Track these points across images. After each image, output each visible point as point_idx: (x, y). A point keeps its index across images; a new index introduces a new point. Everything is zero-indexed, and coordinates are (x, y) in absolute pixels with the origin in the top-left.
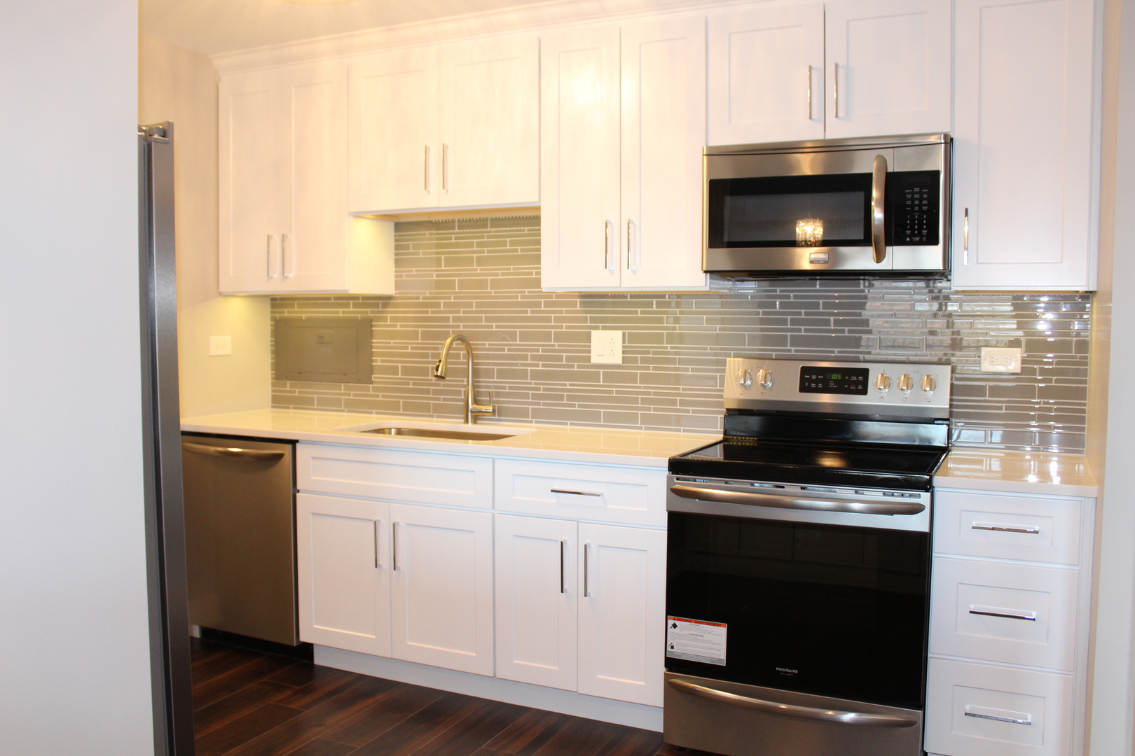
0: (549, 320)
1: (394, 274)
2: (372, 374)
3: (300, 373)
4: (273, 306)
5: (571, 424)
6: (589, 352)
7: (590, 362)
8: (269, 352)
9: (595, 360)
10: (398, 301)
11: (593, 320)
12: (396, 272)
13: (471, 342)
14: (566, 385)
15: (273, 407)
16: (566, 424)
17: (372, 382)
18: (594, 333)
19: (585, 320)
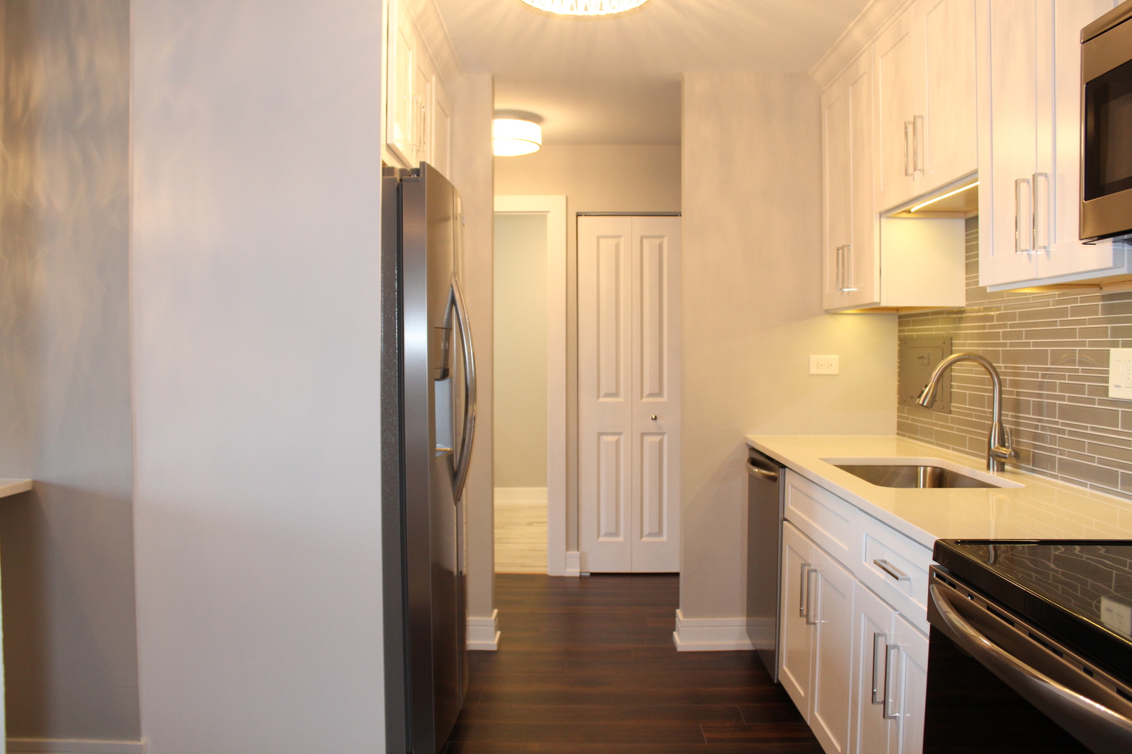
0: (1071, 333)
1: (964, 282)
2: (951, 402)
3: (912, 398)
4: (900, 324)
5: (1092, 487)
6: (1106, 380)
7: (1107, 396)
8: (896, 374)
9: (1113, 393)
10: (968, 315)
11: (1116, 333)
12: (967, 279)
13: (994, 365)
14: (1086, 428)
15: (898, 434)
16: (1085, 485)
17: (950, 412)
18: (1113, 351)
19: (1103, 332)
